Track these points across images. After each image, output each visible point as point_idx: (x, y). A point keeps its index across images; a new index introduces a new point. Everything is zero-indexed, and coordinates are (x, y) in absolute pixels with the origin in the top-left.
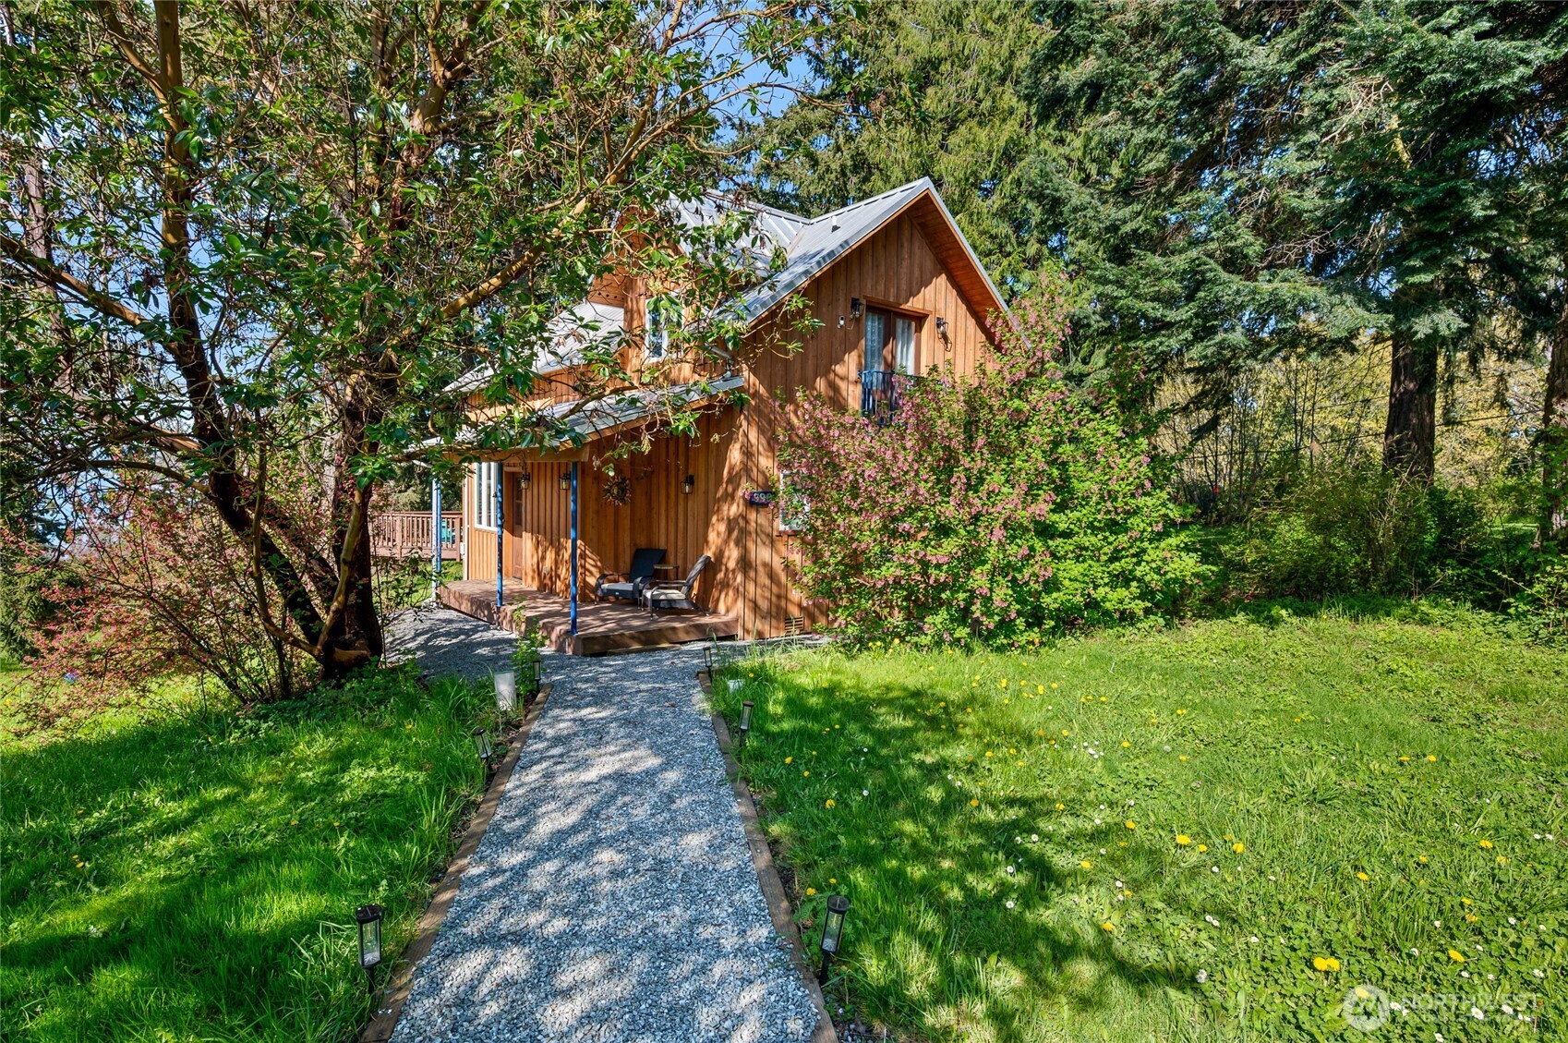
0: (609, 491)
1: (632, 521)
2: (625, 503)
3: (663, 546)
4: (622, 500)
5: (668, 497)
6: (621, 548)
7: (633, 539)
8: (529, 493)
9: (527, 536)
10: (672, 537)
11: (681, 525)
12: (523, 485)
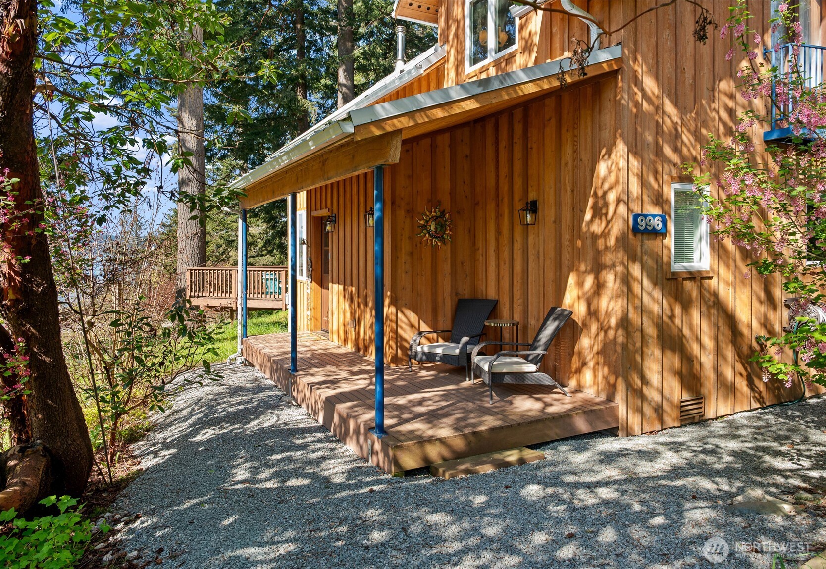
0: (425, 227)
1: (453, 264)
2: (444, 243)
3: (492, 294)
4: (441, 238)
5: (499, 232)
6: (440, 299)
7: (454, 286)
8: (335, 237)
9: (336, 288)
10: (505, 284)
11: (518, 267)
12: (329, 228)
